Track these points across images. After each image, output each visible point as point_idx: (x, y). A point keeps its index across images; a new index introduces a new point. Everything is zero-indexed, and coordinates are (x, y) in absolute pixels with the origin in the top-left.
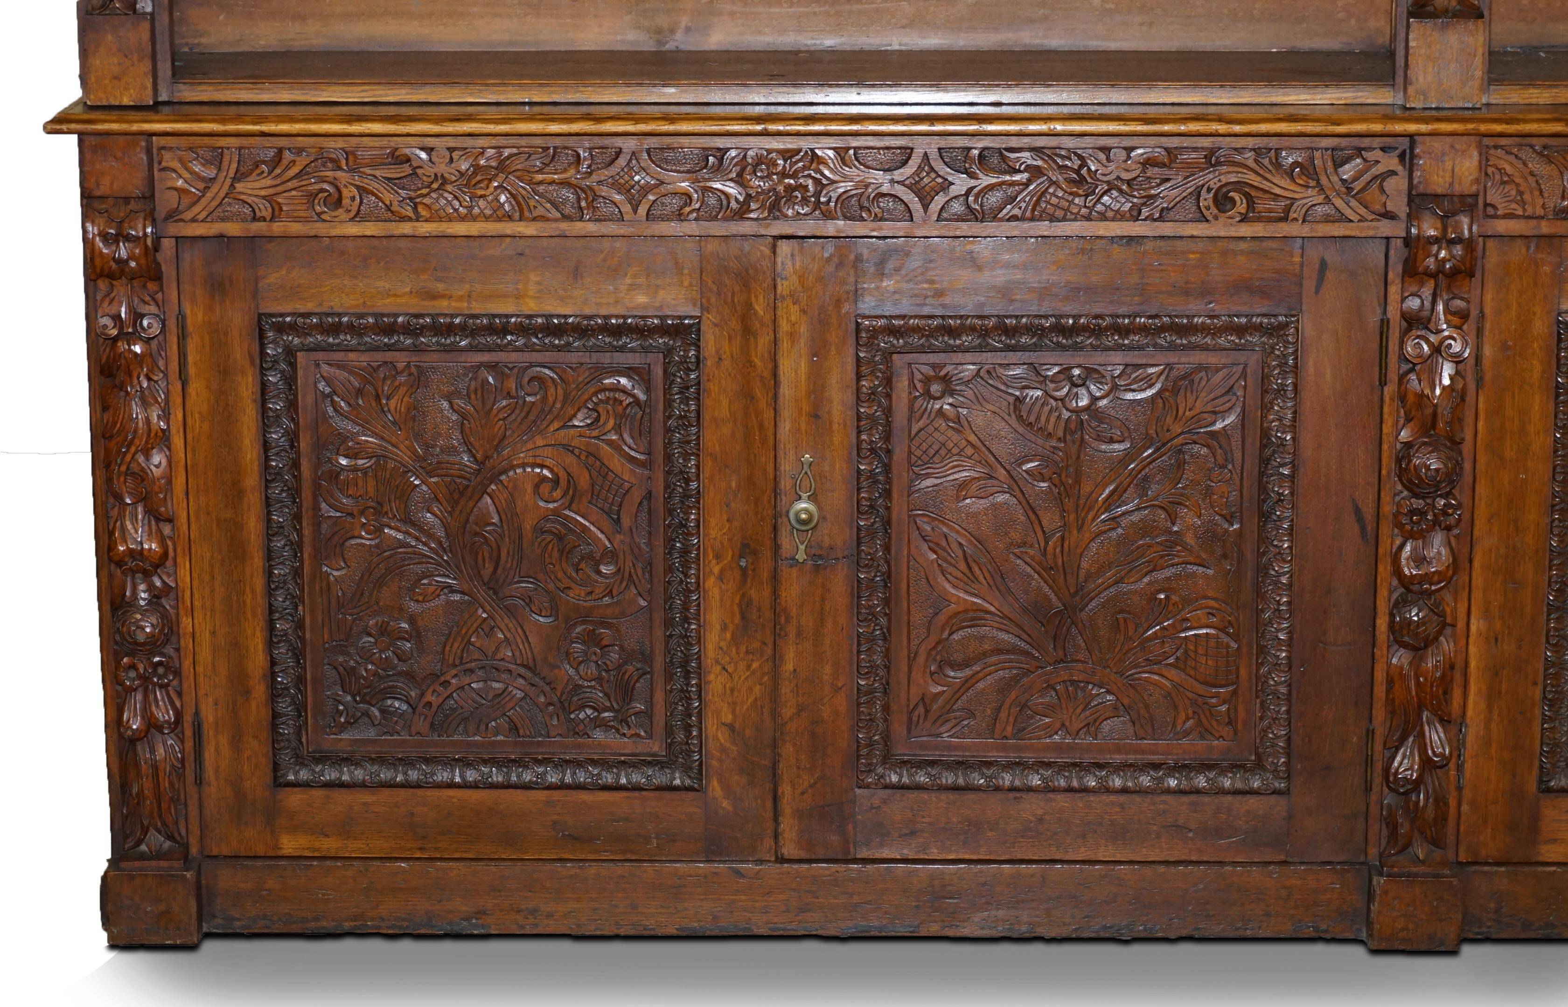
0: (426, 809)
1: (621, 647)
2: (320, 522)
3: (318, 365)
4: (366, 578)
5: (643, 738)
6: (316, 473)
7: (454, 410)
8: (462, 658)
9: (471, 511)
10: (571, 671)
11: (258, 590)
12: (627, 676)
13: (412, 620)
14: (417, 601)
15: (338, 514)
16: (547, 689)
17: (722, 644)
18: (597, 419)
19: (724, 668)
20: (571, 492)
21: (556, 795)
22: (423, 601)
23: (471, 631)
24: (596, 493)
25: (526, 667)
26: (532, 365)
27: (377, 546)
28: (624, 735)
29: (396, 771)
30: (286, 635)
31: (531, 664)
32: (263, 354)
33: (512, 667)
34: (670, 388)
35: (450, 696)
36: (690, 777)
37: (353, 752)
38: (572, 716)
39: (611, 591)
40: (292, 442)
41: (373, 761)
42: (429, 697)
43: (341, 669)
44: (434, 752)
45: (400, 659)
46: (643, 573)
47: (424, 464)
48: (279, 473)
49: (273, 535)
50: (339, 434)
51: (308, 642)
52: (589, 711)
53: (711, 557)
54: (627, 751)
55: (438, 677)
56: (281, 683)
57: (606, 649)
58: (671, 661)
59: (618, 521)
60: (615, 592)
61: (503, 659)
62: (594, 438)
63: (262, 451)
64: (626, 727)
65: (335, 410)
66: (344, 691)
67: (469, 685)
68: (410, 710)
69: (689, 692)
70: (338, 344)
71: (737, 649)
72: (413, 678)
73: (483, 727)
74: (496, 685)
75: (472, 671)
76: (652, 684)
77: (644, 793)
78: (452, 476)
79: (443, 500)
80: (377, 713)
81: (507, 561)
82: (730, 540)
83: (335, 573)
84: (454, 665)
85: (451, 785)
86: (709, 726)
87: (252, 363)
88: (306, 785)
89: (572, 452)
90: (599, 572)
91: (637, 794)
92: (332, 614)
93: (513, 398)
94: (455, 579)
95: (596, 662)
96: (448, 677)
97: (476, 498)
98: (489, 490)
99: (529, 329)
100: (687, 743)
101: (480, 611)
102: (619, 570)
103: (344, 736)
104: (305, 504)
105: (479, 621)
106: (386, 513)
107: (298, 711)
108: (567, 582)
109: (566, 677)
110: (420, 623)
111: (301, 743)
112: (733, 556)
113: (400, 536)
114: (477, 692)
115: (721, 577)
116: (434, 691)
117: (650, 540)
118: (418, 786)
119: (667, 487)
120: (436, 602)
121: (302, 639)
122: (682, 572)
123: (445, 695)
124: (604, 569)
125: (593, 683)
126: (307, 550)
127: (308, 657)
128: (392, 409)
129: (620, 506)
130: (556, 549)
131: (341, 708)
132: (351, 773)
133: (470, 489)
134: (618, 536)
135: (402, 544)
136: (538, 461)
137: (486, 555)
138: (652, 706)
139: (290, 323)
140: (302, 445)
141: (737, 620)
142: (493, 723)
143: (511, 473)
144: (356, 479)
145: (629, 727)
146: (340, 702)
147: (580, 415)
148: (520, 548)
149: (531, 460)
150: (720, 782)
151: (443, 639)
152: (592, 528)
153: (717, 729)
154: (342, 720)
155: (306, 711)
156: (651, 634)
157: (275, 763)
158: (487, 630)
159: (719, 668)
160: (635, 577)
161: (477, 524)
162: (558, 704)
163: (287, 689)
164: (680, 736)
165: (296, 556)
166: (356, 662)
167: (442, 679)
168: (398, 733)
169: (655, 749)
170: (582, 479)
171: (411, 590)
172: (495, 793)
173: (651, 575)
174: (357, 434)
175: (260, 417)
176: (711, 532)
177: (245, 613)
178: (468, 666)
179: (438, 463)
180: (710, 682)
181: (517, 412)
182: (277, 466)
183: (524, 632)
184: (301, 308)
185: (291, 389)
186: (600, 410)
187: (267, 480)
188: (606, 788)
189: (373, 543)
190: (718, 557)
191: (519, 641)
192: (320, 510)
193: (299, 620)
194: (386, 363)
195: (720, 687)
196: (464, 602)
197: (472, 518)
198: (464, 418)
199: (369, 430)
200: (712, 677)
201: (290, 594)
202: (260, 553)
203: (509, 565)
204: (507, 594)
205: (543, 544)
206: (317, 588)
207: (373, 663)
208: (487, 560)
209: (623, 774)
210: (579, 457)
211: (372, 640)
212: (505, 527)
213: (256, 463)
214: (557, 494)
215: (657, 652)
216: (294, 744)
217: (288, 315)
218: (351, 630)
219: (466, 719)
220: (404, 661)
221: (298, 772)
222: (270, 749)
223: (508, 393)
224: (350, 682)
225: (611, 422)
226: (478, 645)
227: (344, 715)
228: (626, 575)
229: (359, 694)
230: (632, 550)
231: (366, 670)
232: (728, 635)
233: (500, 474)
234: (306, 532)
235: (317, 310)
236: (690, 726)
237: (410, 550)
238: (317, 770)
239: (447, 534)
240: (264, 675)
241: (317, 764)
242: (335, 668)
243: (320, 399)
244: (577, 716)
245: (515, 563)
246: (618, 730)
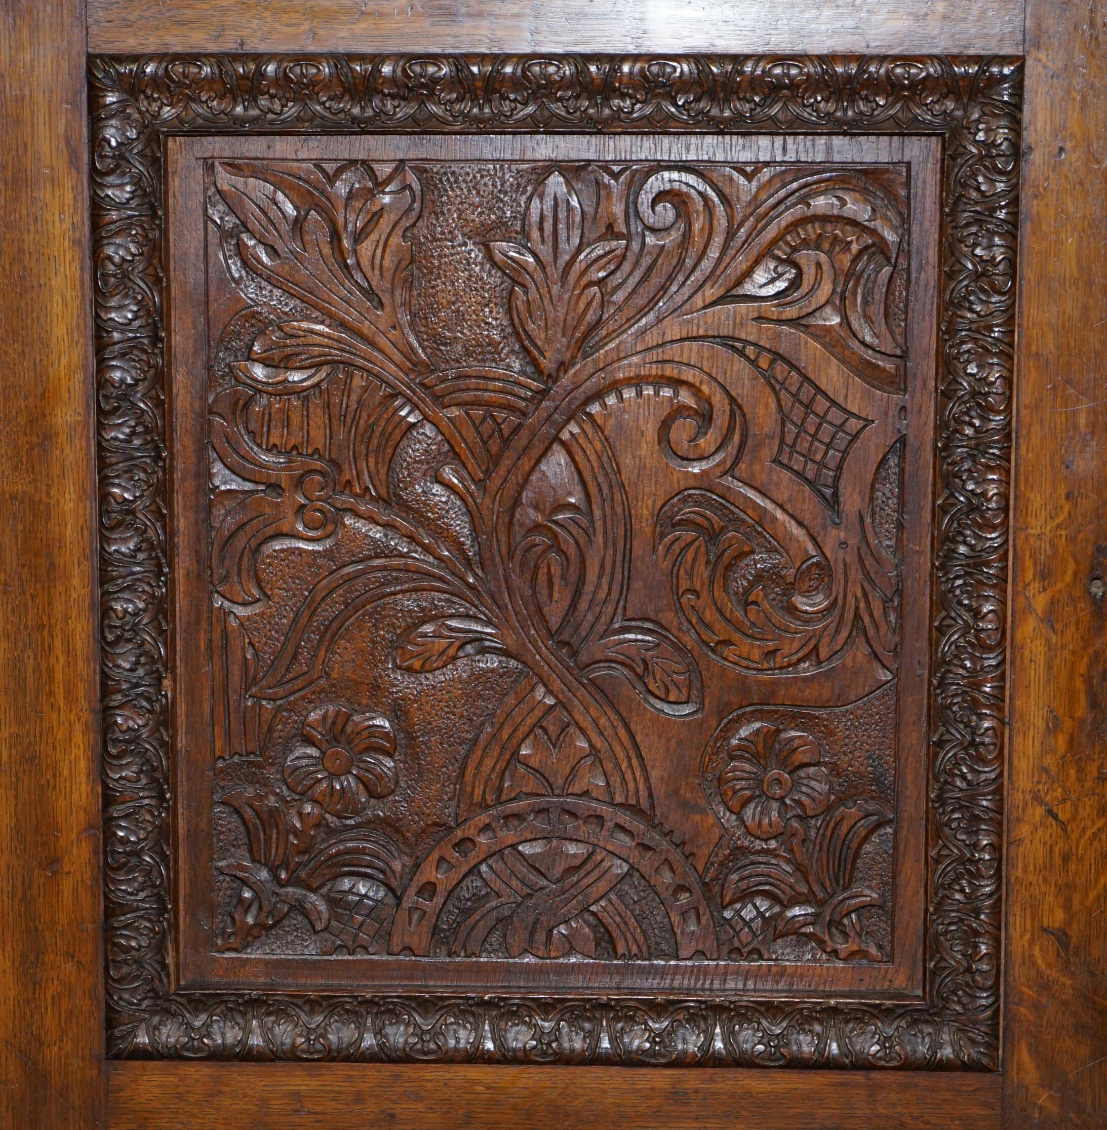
0: (420, 1107)
1: (834, 769)
2: (210, 505)
3: (210, 168)
4: (303, 621)
5: (873, 960)
6: (204, 398)
7: (494, 264)
8: (500, 790)
9: (526, 480)
10: (727, 818)
11: (79, 645)
12: (844, 829)
13: (398, 712)
14: (410, 670)
15: (249, 486)
16: (676, 856)
17: (1049, 760)
18: (795, 284)
19: (1050, 812)
20: (736, 438)
21: (693, 1078)
22: (423, 670)
23: (520, 734)
24: (789, 440)
25: (634, 809)
26: (658, 166)
27: (327, 554)
28: (835, 953)
29: (361, 1029)
30: (135, 740)
31: (644, 804)
32: (96, 141)
33: (605, 810)
34: (954, 213)
35: (474, 870)
36: (972, 1041)
37: (272, 986)
38: (728, 914)
39: (816, 648)
40: (156, 330)
41: (313, 1005)
42: (429, 873)
43: (248, 812)
44: (440, 987)
45: (371, 795)
46: (886, 614)
47: (430, 380)
48: (126, 392)
49: (112, 529)
50: (254, 315)
51: (182, 757)
52: (763, 904)
53: (1029, 575)
54: (842, 987)
55: (450, 829)
56: (124, 841)
57: (802, 773)
58: (940, 797)
59: (833, 502)
60: (824, 653)
61: (586, 793)
62: (789, 322)
63: (91, 350)
64: (838, 937)
65: (245, 264)
66: (253, 860)
67: (514, 846)
68: (391, 900)
69: (975, 862)
70: (255, 119)
71: (1080, 770)
72: (398, 831)
73: (540, 937)
74: (572, 849)
75: (519, 817)
76: (895, 848)
77: (876, 1075)
78: (489, 404)
79: (466, 454)
80: (322, 907)
81: (598, 586)
82: (1071, 539)
83: (241, 611)
84: (484, 806)
85: (475, 1057)
86: (1015, 933)
87: (73, 160)
88: (174, 1055)
89: (741, 353)
90: (792, 610)
91: (859, 1077)
92: (233, 697)
93: (618, 236)
94: (489, 623)
95: (781, 800)
96: (469, 830)
97: (535, 452)
98: (565, 436)
99: (658, 85)
100: (969, 970)
101: (540, 691)
102: (834, 604)
103: (254, 954)
104: (180, 465)
105: (538, 713)
106: (349, 483)
107: (160, 900)
108: (723, 630)
109: (717, 831)
110: (417, 717)
111: (165, 966)
112: (1075, 575)
113: (377, 533)
114: (530, 863)
115: (1050, 618)
116: (442, 859)
117: (899, 540)
118: (405, 1058)
119: (941, 426)
120: (449, 673)
121: (169, 748)
122: (969, 608)
123: (465, 869)
124: (802, 603)
125: (773, 844)
126: (184, 563)
127: (183, 788)
128: (365, 263)
129: (840, 467)
130: (702, 559)
131: (247, 895)
132: (266, 1031)
133: (524, 433)
134: (834, 532)
135: (382, 551)
136: (669, 370)
137: (556, 570)
138: (894, 895)
139: (154, 76)
140: (177, 339)
141: (1082, 708)
142: (563, 929)
143: (611, 400)
144: (286, 414)
145: (846, 935)
146: (245, 883)
147: (760, 276)
148: (628, 554)
149: (655, 370)
150: (1035, 1052)
151: (463, 750)
152: (779, 514)
153: (1032, 942)
154: (250, 920)
155: (176, 902)
156: (897, 740)
157: (109, 1009)
158: (553, 730)
159: (1040, 811)
160: (867, 619)
161: (536, 508)
162: (697, 888)
163: (138, 854)
164: (956, 955)
165: (160, 573)
166: (280, 798)
167: (459, 834)
168: (365, 948)
169: (900, 981)
170: (761, 411)
171: (396, 646)
172: (563, 1074)
173: (901, 616)
174: (290, 316)
175: (87, 278)
176: (1032, 521)
177: (51, 694)
178: (513, 807)
179: (458, 377)
180: (1020, 842)
181: (626, 267)
182: (122, 381)
183: (633, 737)
184: (177, 43)
185: (154, 216)
186: (803, 262)
187: (100, 410)
188: (797, 1064)
189: (318, 547)
190: (1045, 575)
191: (621, 755)
192: (211, 476)
193: (164, 709)
194: (353, 162)
195: (1041, 852)
196: (507, 673)
197: (527, 495)
198: (515, 282)
199: (315, 307)
200: (1024, 830)
201: (146, 653)
202: (86, 567)
203: (602, 595)
204: (599, 656)
205: (676, 548)
206: (202, 644)
207: (314, 801)
208: (557, 581)
209: (832, 1033)
210: (754, 363)
211: (312, 751)
212: (597, 514)
213: (79, 376)
214: (708, 441)
215: (910, 778)
216: (150, 970)
217: (150, 58)
218: (270, 730)
219: (504, 921)
220: (379, 797)
221: (156, 1028)
222: (101, 981)
223: (610, 226)
224: (268, 841)
225: (826, 288)
226: (534, 762)
227: (254, 909)
228: (849, 615)
229: (285, 864)
230: (861, 561)
231: (300, 815)
232: (1061, 743)
233: (589, 400)
234: (182, 524)
235: (213, 48)
236: (977, 934)
237: (395, 562)
238: (197, 1023)
239: (474, 529)
240: (90, 826)
241: (196, 1012)
242: (237, 811)
243: (214, 240)
244: (738, 912)
245: (616, 589)
246: (821, 943)
